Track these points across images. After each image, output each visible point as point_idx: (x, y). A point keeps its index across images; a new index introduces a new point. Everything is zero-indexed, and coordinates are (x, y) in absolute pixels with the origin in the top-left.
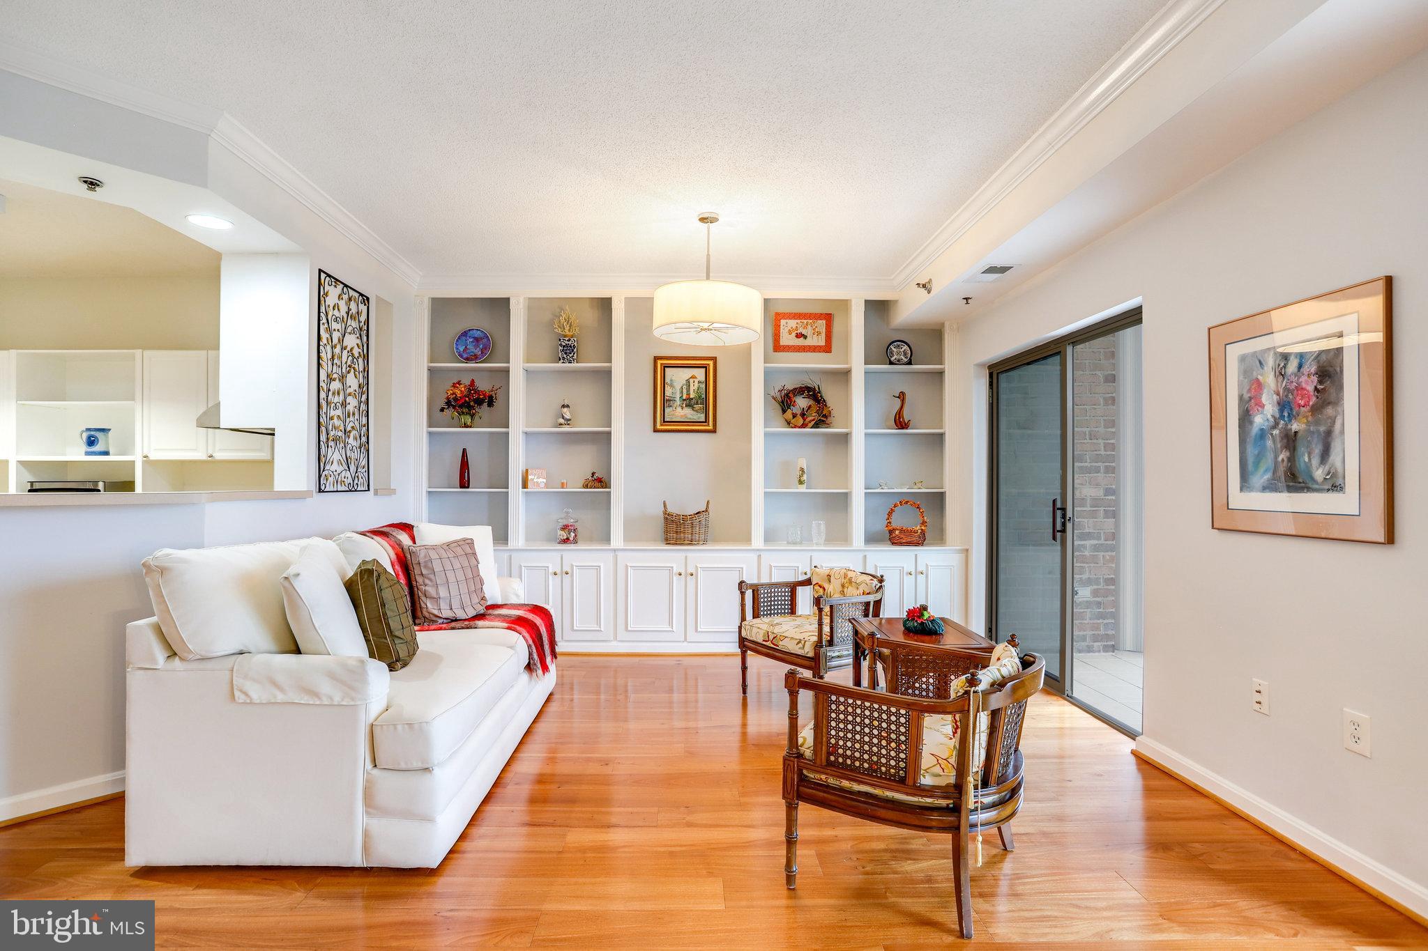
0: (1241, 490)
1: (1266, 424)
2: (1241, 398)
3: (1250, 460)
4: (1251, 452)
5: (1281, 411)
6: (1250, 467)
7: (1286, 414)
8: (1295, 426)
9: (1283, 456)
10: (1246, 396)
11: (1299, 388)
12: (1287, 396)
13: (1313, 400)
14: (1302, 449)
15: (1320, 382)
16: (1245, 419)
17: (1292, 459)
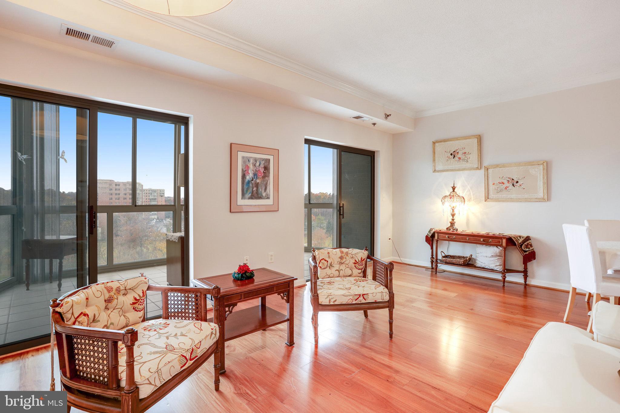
0: (242, 199)
1: (250, 179)
2: (242, 170)
3: (245, 190)
4: (245, 187)
5: (254, 176)
6: (245, 192)
7: (255, 177)
8: (258, 181)
9: (255, 189)
10: (244, 170)
11: (259, 170)
12: (256, 172)
13: (263, 175)
14: (260, 188)
15: (265, 170)
16: (244, 177)
17: (257, 190)
